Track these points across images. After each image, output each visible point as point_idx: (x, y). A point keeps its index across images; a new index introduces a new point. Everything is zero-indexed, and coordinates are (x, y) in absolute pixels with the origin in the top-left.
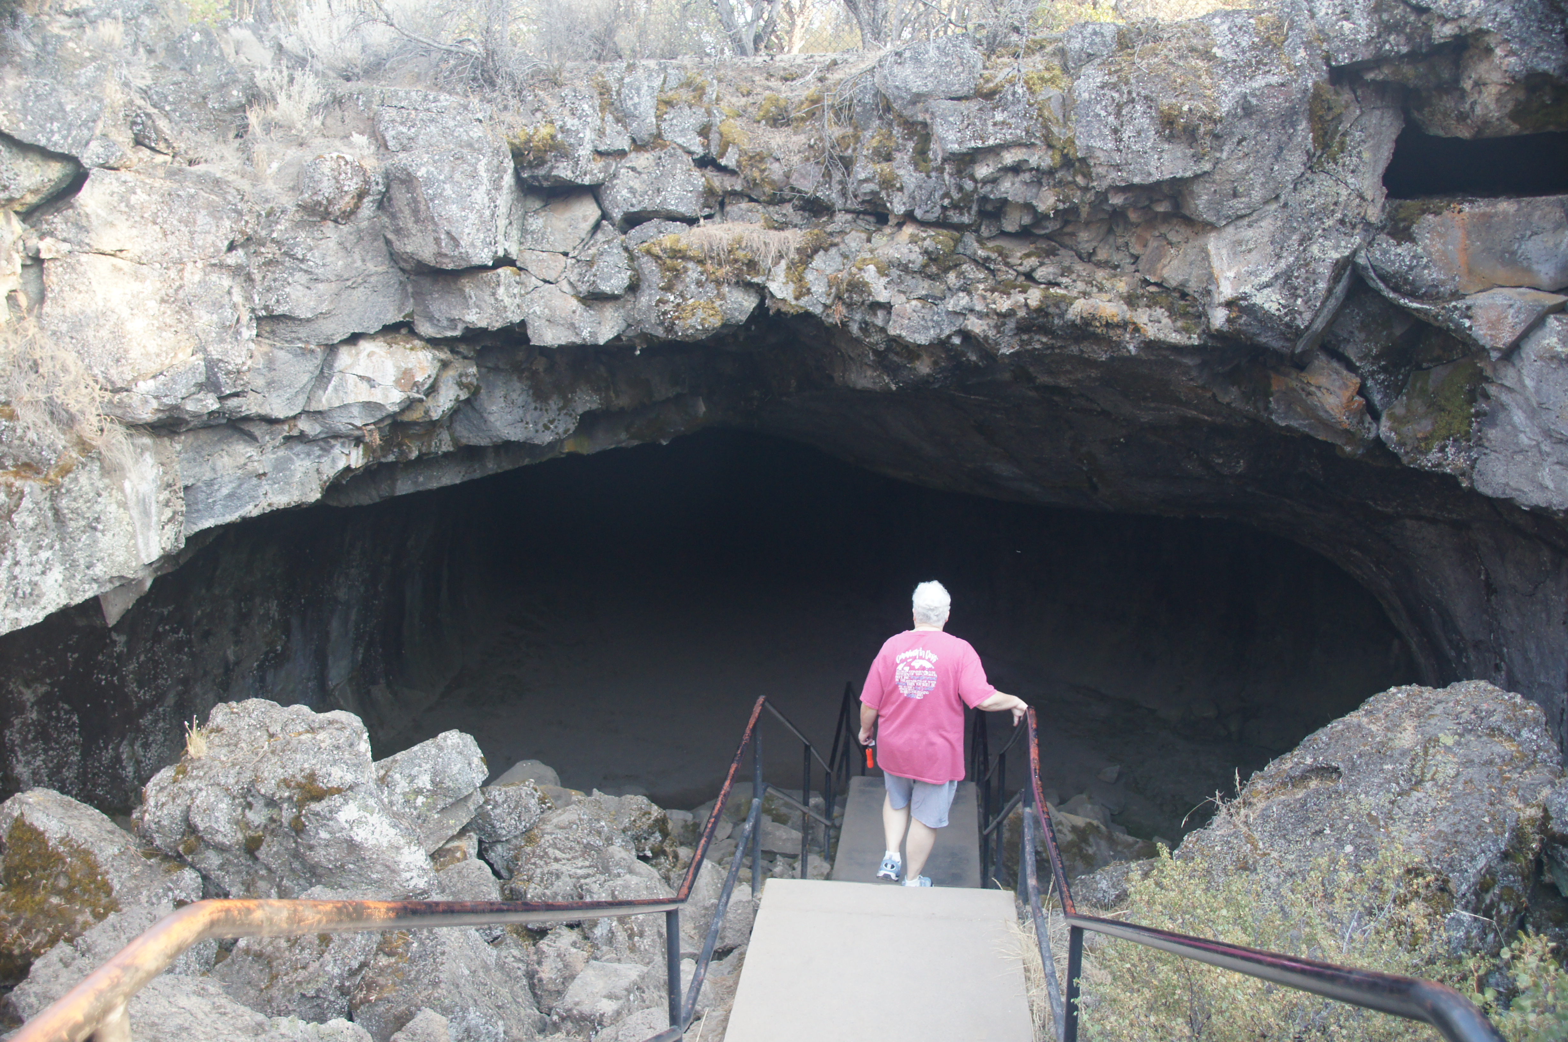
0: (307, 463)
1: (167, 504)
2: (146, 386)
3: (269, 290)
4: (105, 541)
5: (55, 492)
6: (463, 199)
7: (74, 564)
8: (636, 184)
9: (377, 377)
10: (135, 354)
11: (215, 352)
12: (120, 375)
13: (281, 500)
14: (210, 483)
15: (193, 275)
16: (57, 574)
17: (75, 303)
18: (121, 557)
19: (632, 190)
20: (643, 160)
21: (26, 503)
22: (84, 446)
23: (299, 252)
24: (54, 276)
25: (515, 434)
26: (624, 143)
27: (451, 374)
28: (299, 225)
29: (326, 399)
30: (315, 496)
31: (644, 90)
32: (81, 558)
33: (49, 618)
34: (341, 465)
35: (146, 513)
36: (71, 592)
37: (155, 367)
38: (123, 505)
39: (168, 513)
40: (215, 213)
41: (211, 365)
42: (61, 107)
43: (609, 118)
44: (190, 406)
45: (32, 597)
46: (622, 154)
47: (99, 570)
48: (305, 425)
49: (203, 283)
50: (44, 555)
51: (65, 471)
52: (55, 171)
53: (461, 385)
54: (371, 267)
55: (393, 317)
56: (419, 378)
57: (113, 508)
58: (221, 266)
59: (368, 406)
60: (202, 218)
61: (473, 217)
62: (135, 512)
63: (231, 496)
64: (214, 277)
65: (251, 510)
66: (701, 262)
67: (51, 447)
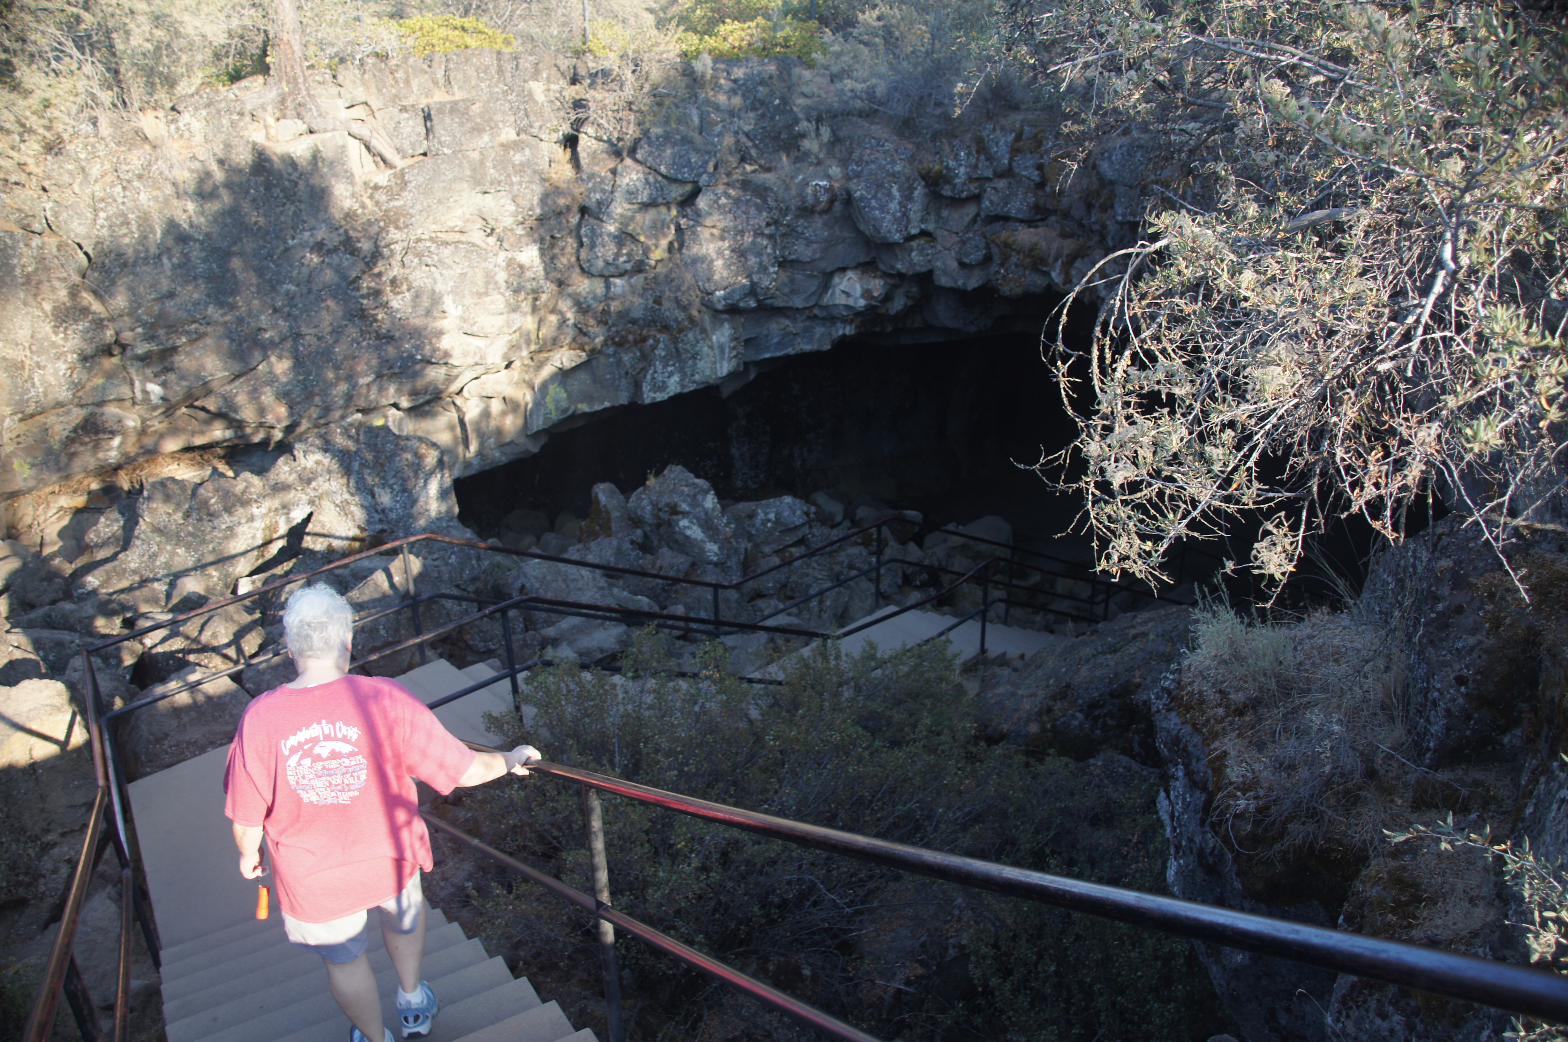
0: (823, 330)
1: (734, 348)
2: (720, 293)
3: (784, 248)
4: (700, 364)
5: (675, 340)
6: (883, 208)
7: (685, 374)
8: (994, 198)
9: (851, 291)
10: (717, 277)
11: (755, 278)
12: (709, 287)
13: (807, 348)
14: (767, 336)
15: (748, 239)
16: (676, 378)
17: (695, 250)
18: (708, 373)
19: (991, 202)
20: (1001, 184)
21: (661, 345)
22: (691, 320)
23: (800, 230)
24: (687, 235)
25: (952, 324)
26: (989, 173)
27: (901, 291)
28: (797, 217)
29: (826, 300)
30: (827, 347)
31: (1002, 143)
32: (688, 371)
33: (670, 398)
34: (841, 332)
35: (722, 352)
36: (683, 386)
37: (725, 284)
38: (711, 347)
39: (734, 353)
40: (759, 209)
41: (753, 284)
42: (689, 161)
43: (982, 157)
44: (742, 304)
45: (663, 387)
46: (989, 179)
47: (697, 377)
48: (816, 311)
49: (753, 243)
50: (670, 369)
51: (681, 331)
52: (689, 188)
53: (908, 297)
54: (846, 234)
55: (862, 259)
56: (876, 294)
57: (706, 349)
58: (762, 234)
59: (847, 307)
60: (753, 211)
61: (888, 217)
62: (717, 352)
63: (779, 343)
64: (759, 240)
65: (790, 351)
66: (1018, 253)
67: (676, 320)
